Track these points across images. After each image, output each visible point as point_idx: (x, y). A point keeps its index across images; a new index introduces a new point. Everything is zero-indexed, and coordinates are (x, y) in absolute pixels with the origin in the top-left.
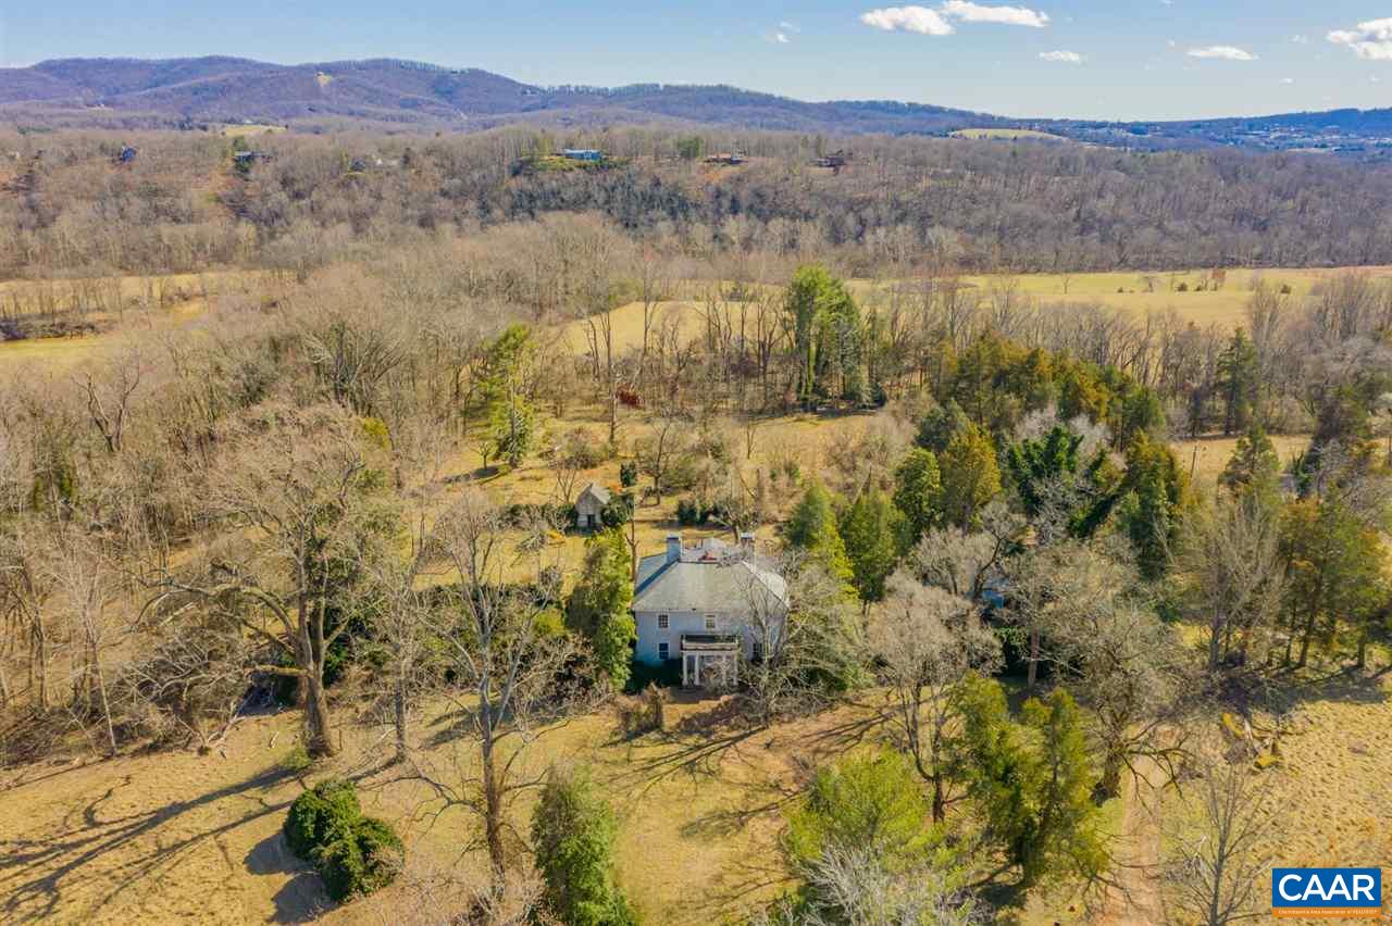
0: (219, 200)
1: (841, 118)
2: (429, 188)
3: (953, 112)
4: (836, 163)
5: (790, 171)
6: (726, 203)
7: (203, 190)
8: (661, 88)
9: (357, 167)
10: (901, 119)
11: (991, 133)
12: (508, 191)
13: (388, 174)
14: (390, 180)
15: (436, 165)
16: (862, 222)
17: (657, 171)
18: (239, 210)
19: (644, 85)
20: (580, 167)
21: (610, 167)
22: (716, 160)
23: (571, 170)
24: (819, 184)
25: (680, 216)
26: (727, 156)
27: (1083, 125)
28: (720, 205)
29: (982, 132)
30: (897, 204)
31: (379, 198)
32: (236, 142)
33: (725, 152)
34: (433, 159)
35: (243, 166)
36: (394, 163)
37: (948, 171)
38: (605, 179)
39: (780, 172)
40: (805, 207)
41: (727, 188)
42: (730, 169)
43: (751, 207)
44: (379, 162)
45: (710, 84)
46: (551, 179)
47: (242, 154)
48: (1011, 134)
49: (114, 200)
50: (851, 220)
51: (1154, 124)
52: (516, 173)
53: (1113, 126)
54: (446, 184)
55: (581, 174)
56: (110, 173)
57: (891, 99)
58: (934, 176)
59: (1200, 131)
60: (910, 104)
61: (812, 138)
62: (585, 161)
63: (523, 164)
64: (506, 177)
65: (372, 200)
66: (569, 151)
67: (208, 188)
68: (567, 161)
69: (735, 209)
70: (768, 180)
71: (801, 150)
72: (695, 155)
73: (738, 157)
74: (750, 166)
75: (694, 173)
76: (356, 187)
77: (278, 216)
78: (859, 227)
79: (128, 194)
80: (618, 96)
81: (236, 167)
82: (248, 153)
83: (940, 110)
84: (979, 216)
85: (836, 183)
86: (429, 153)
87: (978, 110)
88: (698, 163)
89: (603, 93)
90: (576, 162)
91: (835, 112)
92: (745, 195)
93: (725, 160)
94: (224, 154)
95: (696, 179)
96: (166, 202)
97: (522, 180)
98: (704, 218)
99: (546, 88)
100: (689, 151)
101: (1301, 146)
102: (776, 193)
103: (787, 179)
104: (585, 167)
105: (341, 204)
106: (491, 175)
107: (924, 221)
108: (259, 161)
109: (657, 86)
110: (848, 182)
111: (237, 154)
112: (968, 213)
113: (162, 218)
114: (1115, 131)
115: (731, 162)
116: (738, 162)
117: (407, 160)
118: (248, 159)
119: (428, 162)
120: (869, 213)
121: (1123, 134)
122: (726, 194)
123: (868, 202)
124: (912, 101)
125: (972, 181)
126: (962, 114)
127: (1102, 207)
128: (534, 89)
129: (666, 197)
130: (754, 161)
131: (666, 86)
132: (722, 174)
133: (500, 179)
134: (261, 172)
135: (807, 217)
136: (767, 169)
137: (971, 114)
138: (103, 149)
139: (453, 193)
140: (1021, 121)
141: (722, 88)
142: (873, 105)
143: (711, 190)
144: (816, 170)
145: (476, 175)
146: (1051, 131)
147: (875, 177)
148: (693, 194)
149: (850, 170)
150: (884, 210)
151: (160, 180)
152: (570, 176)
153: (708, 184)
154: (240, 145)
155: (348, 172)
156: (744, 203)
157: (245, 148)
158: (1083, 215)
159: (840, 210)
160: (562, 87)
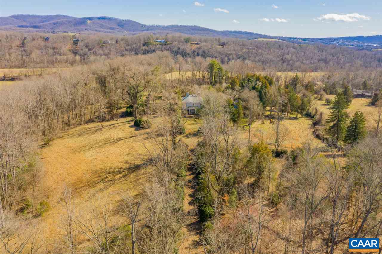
0: (70, 50)
1: (226, 35)
2: (123, 48)
3: (256, 34)
4: (223, 45)
5: (212, 46)
6: (196, 54)
7: (66, 48)
8: (179, 26)
9: (104, 43)
10: (243, 36)
11: (265, 39)
12: (142, 50)
13: (112, 45)
14: (113, 46)
15: (124, 43)
16: (229, 59)
17: (179, 45)
18: (75, 53)
19: (174, 25)
20: (160, 44)
21: (167, 44)
22: (193, 43)
23: (158, 45)
24: (219, 50)
25: (185, 57)
26: (196, 42)
27: (290, 38)
28: (194, 54)
29: (263, 39)
30: (238, 55)
31: (110, 51)
32: (73, 36)
33: (196, 41)
34: (123, 41)
35: (76, 42)
36: (114, 42)
37: (251, 47)
38: (166, 47)
39: (209, 47)
40: (215, 55)
41: (196, 50)
42: (197, 46)
43: (202, 55)
44: (110, 42)
45: (192, 25)
46: (153, 47)
47: (75, 39)
48: (271, 40)
49: (45, 50)
50: (226, 59)
51: (309, 39)
52: (144, 45)
53: (298, 39)
54: (127, 48)
55: (161, 46)
56: (43, 43)
57: (240, 30)
58: (248, 49)
59: (321, 41)
60: (245, 32)
61: (217, 39)
62: (162, 43)
63: (146, 43)
64: (142, 46)
65: (109, 51)
66: (157, 40)
67: (67, 48)
68: (157, 43)
69: (198, 55)
70: (206, 48)
71: (215, 41)
72: (188, 42)
73: (199, 43)
74: (202, 45)
75: (188, 46)
76: (104, 48)
77: (85, 55)
78: (228, 60)
79: (48, 48)
80: (168, 28)
81: (74, 43)
82: (76, 39)
83: (253, 34)
84: (258, 58)
85: (223, 50)
86: (122, 40)
87: (263, 34)
88: (189, 44)
89: (163, 27)
90: (159, 43)
91: (225, 33)
92: (201, 52)
93: (196, 43)
94: (71, 39)
95: (189, 48)
96: (57, 51)
97: (146, 47)
98: (190, 57)
99: (148, 25)
100: (187, 41)
101: (347, 45)
102: (208, 52)
103: (211, 48)
104: (161, 44)
105: (101, 52)
106: (138, 45)
107: (244, 59)
108: (80, 41)
109: (178, 25)
110: (226, 49)
111: (74, 39)
112: (255, 57)
113: (57, 54)
114: (298, 40)
115: (197, 44)
116: (199, 44)
117: (117, 42)
118: (76, 40)
119: (122, 42)
120: (231, 57)
121: (300, 40)
122: (195, 52)
123: (231, 54)
124: (246, 31)
125: (257, 50)
126: (259, 35)
127: (288, 57)
128: (145, 26)
129: (181, 52)
130: (203, 44)
131: (180, 25)
132: (195, 47)
133: (140, 47)
134: (80, 44)
135: (216, 57)
136: (206, 46)
137: (261, 35)
138: (40, 37)
139: (129, 50)
140: (274, 37)
141: (195, 26)
142: (235, 32)
143: (192, 50)
144: (218, 46)
145: (134, 46)
146: (281, 40)
147: (232, 48)
148: (188, 51)
149: (227, 46)
150: (235, 57)
151: (56, 45)
152: (157, 46)
153: (192, 49)
154: (74, 37)
155: (102, 44)
156: (200, 54)
157: (75, 38)
158: (283, 59)
159: (223, 56)
160: (152, 25)
